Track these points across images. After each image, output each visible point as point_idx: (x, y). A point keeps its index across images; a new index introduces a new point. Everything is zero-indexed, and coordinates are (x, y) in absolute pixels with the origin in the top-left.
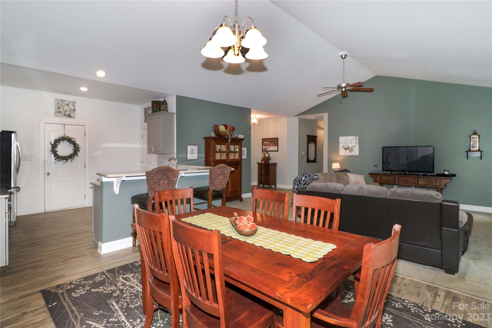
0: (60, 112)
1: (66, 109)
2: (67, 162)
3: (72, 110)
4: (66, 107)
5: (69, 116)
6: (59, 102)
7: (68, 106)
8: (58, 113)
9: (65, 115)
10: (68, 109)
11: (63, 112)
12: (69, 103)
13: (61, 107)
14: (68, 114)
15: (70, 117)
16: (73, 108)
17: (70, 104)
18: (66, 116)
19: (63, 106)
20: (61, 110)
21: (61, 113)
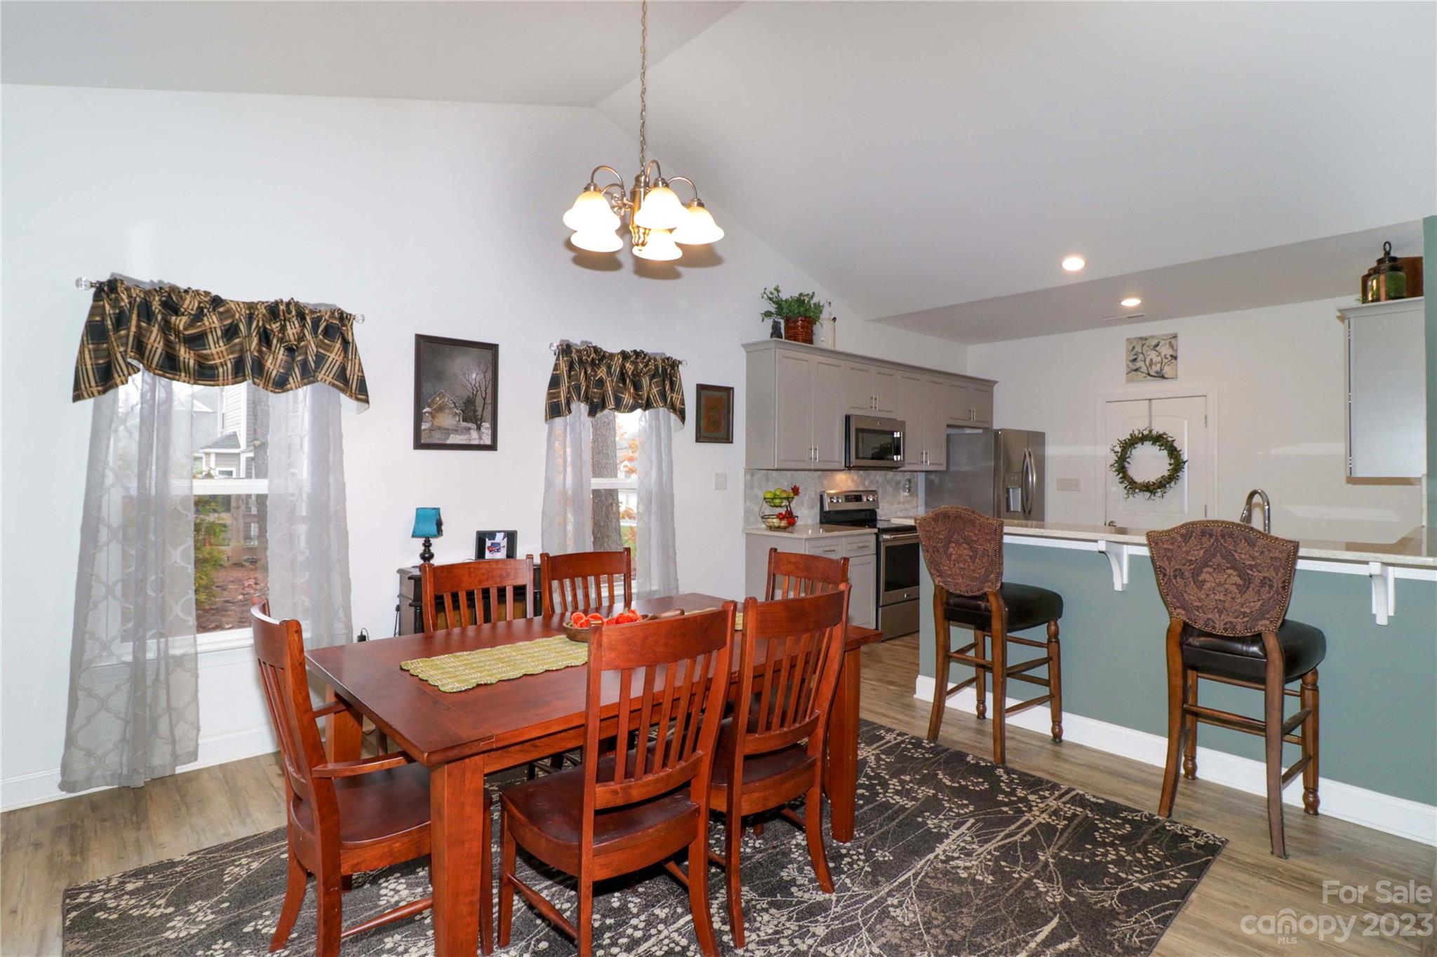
0: (1136, 370)
1: (1151, 360)
2: (1152, 497)
3: (1167, 358)
4: (1153, 355)
5: (1161, 376)
6: (1135, 344)
7: (1157, 349)
8: (1134, 373)
9: (1149, 374)
10: (1157, 359)
11: (1144, 369)
12: (1159, 342)
13: (1141, 357)
14: (1157, 372)
15: (1163, 377)
16: (1170, 352)
17: (1162, 342)
18: (1152, 376)
19: (1145, 353)
20: (1139, 364)
21: (1138, 373)
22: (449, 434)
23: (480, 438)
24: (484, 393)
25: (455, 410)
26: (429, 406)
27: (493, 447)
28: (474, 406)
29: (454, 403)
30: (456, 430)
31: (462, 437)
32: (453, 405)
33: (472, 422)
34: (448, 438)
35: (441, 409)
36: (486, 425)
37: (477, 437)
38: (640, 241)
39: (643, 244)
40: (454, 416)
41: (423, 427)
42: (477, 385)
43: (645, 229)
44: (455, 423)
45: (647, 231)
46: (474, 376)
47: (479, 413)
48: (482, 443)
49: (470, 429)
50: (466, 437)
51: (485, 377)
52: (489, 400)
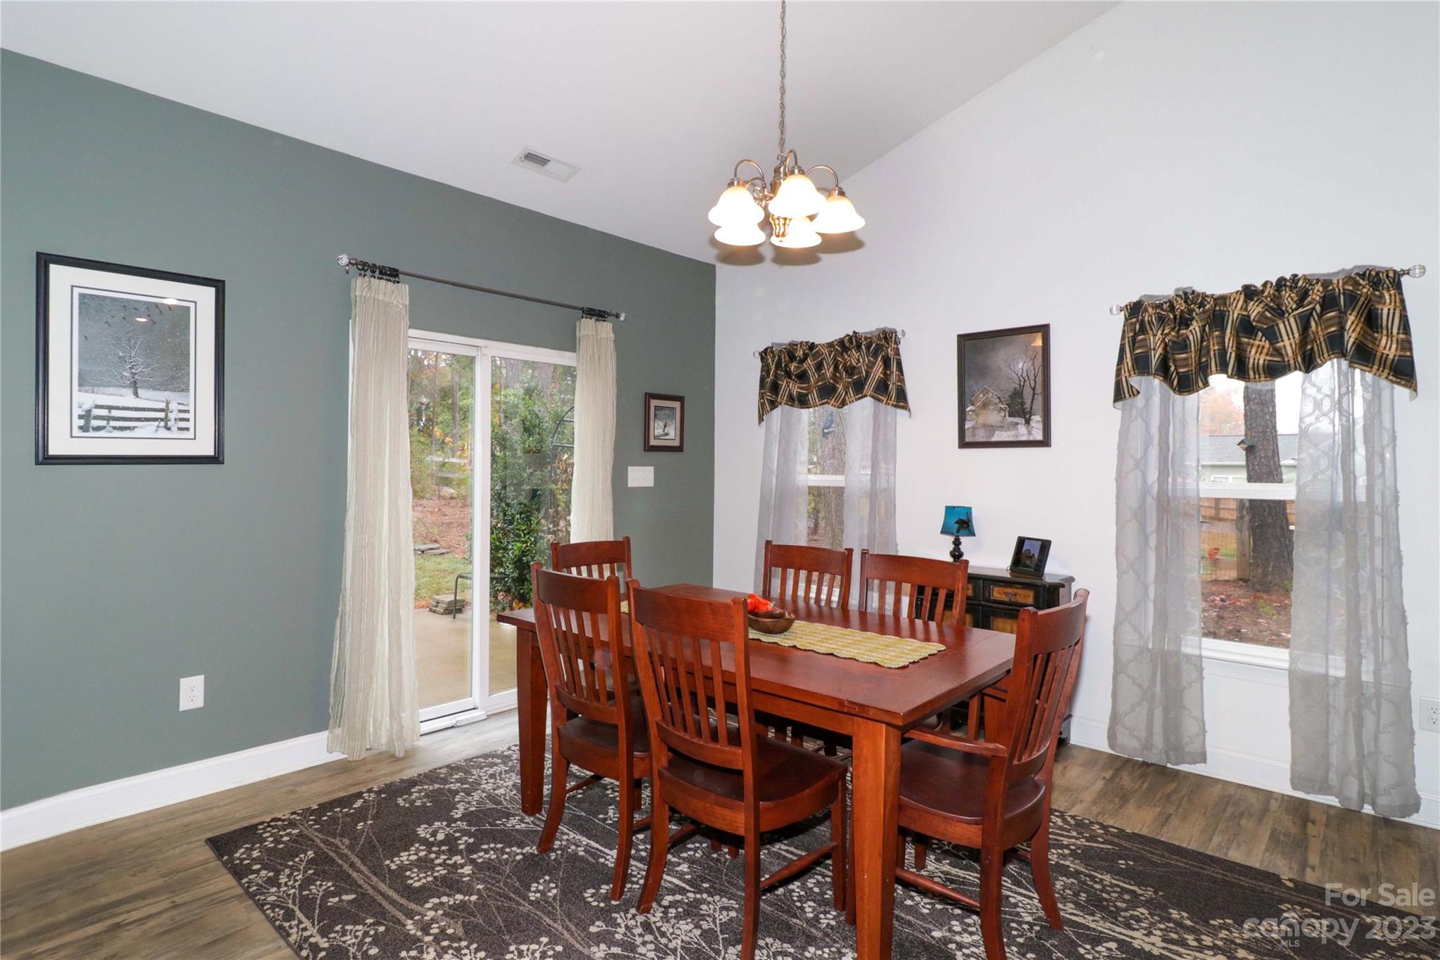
22: (994, 431)
23: (1030, 433)
24: (1032, 382)
25: (1000, 405)
26: (973, 404)
27: (1045, 442)
28: (1022, 398)
29: (999, 398)
30: (1002, 427)
31: (1009, 433)
32: (998, 400)
33: (1020, 416)
34: (993, 436)
35: (985, 405)
36: (1037, 419)
37: (1026, 432)
38: (781, 233)
39: (783, 235)
40: (999, 412)
41: (966, 427)
42: (1024, 375)
43: (785, 219)
44: (1000, 419)
45: (787, 221)
46: (1021, 365)
47: (1028, 406)
48: (1031, 438)
49: (1017, 424)
50: (1013, 433)
51: (1033, 364)
52: (1039, 390)
